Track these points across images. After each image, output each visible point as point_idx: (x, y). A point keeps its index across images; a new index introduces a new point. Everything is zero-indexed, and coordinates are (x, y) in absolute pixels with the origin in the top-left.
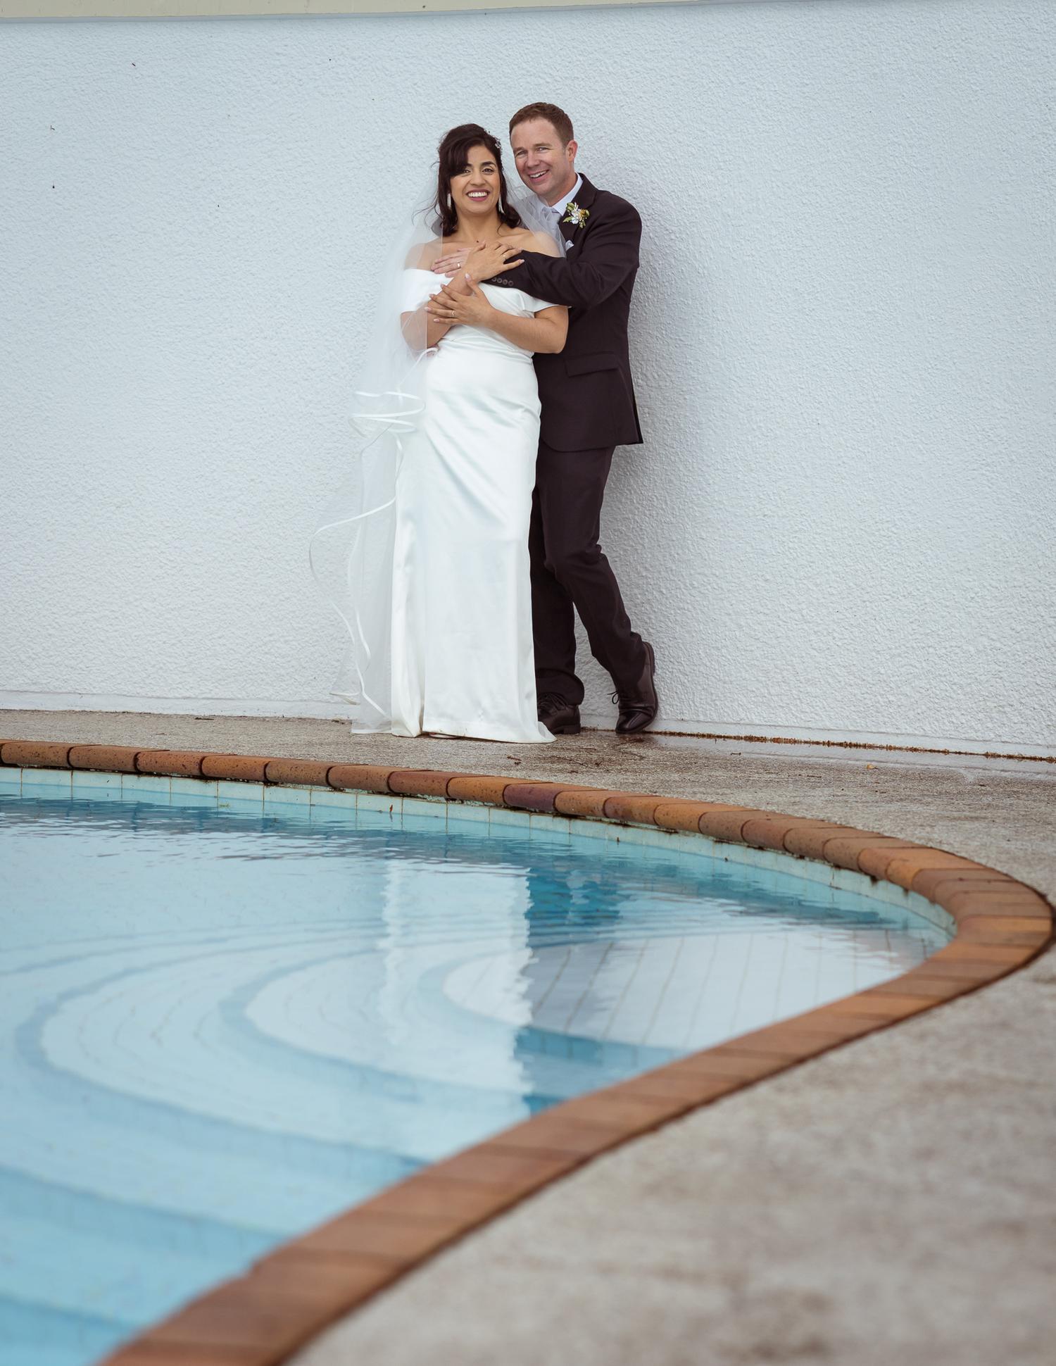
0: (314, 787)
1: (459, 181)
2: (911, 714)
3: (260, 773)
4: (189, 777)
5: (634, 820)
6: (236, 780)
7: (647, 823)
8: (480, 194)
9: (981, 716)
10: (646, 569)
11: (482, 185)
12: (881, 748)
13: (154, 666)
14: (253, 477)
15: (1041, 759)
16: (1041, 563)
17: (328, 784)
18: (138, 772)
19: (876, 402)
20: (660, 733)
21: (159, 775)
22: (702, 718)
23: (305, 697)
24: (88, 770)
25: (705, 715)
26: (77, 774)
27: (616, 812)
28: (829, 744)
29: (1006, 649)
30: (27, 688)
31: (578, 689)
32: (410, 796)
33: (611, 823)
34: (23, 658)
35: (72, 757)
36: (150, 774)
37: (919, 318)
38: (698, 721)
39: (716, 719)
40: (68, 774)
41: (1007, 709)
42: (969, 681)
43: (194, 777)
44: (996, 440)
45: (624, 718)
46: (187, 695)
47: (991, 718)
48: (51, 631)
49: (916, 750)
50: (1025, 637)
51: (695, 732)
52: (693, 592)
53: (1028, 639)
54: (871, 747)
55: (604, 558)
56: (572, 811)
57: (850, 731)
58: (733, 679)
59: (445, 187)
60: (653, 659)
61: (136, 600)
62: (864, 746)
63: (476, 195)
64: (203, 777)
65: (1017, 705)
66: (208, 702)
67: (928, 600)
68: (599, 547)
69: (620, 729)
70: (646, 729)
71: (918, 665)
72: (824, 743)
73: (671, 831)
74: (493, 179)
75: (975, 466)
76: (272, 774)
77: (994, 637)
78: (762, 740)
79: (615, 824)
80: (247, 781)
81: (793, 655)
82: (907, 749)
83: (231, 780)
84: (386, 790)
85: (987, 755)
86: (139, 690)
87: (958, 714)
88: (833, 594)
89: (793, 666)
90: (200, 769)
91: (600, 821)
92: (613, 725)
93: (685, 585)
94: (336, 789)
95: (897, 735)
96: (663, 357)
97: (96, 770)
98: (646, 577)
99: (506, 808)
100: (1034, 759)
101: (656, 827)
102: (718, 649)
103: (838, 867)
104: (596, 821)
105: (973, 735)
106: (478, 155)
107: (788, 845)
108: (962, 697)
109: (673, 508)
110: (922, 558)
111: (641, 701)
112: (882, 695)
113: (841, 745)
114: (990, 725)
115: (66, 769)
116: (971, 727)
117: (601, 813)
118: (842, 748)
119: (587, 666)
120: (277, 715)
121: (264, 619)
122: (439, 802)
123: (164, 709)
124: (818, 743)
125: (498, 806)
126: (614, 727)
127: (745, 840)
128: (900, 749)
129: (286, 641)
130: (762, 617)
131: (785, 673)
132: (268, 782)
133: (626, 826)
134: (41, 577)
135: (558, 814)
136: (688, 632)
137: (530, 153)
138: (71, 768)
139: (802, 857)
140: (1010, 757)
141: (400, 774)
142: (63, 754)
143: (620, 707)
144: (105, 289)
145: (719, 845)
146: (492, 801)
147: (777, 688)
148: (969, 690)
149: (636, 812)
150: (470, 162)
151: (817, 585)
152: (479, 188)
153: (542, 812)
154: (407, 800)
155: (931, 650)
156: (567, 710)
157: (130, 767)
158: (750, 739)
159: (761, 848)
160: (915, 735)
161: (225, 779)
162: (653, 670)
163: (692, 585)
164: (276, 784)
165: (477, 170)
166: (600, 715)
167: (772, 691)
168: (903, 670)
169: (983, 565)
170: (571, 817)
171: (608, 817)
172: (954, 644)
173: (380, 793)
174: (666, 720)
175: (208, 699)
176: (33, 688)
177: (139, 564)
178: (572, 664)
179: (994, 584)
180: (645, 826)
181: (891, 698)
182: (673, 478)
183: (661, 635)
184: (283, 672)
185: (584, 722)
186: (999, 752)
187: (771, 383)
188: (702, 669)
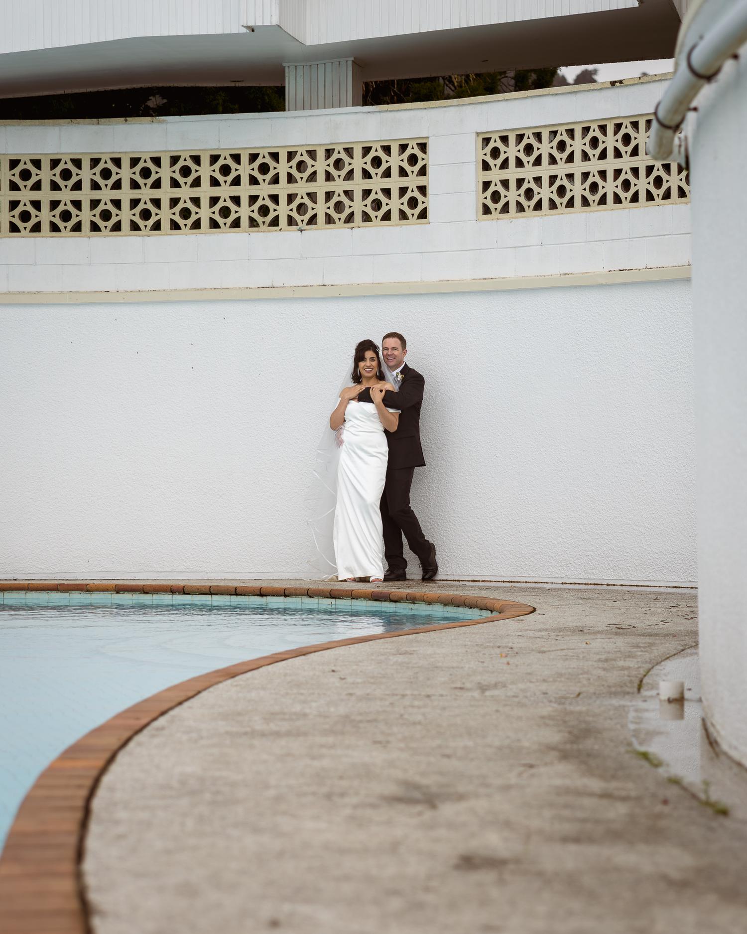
0: (303, 597)
1: (362, 364)
2: (534, 569)
3: (283, 592)
4: (256, 595)
5: (416, 601)
6: (274, 596)
7: (421, 601)
8: (369, 370)
9: (560, 568)
10: (432, 515)
11: (370, 366)
12: (523, 582)
13: (236, 560)
14: (275, 483)
15: (582, 584)
16: (580, 508)
17: (308, 595)
18: (237, 594)
19: (518, 448)
20: (439, 580)
21: (245, 595)
22: (455, 573)
23: (298, 571)
24: (217, 594)
25: (456, 572)
26: (213, 596)
27: (410, 598)
28: (504, 582)
29: (568, 542)
30: (184, 570)
31: (405, 563)
32: (338, 598)
33: (409, 603)
34: (183, 558)
35: (211, 590)
36: (241, 595)
37: (533, 415)
38: (453, 575)
39: (460, 574)
40: (210, 596)
41: (569, 565)
42: (555, 555)
43: (258, 595)
44: (562, 461)
45: (425, 574)
46: (250, 571)
47: (564, 569)
48: (194, 547)
49: (536, 583)
50: (575, 537)
51: (452, 579)
52: (450, 523)
53: (576, 538)
54: (519, 582)
55: (413, 511)
56: (396, 599)
57: (511, 576)
58: (466, 557)
59: (356, 366)
60: (435, 550)
61: (229, 534)
62: (517, 582)
63: (368, 370)
64: (261, 595)
65: (573, 564)
66: (258, 574)
67: (539, 524)
68: (410, 507)
69: (424, 579)
70: (433, 578)
71: (536, 549)
72: (502, 582)
73: (430, 603)
74: (375, 363)
75: (555, 472)
76: (287, 592)
77: (564, 537)
78: (478, 581)
79: (411, 603)
80: (278, 596)
81: (489, 547)
82: (533, 582)
83: (272, 596)
84: (330, 596)
85: (562, 583)
86: (231, 570)
87: (551, 568)
88: (504, 523)
89: (489, 552)
90: (260, 592)
91: (406, 602)
92: (420, 577)
93: (447, 521)
94: (311, 597)
95: (529, 577)
96: (436, 432)
97: (221, 594)
98: (432, 519)
99: (373, 600)
100: (580, 584)
101: (424, 603)
102: (460, 546)
103: (482, 609)
104: (404, 602)
105: (557, 576)
106: (369, 354)
107: (466, 604)
108: (552, 561)
109: (442, 491)
110: (536, 508)
111: (431, 566)
112: (523, 562)
113: (508, 582)
114: (563, 571)
115: (209, 594)
116: (556, 573)
117: (405, 599)
118: (509, 583)
119: (408, 554)
120: (287, 578)
121: (280, 540)
122: (348, 600)
123: (241, 577)
124: (499, 582)
125: (370, 600)
126: (421, 579)
127: (453, 604)
128: (530, 582)
129: (289, 548)
130: (477, 533)
131: (486, 555)
132: (286, 596)
133: (415, 603)
134: (190, 525)
135: (391, 601)
136: (449, 540)
137: (390, 350)
138: (211, 594)
139: (471, 608)
140: (571, 584)
141: (334, 590)
142: (208, 588)
143: (423, 569)
144: (214, 409)
145: (445, 607)
146: (368, 598)
147: (483, 561)
148: (555, 558)
149: (417, 598)
150: (366, 357)
151: (497, 519)
152: (369, 367)
153: (385, 601)
154: (337, 600)
155: (541, 543)
156: (401, 571)
157: (234, 593)
158: (473, 581)
159: (458, 607)
160: (536, 577)
161: (269, 595)
162: (435, 554)
163: (450, 521)
164: (289, 596)
165: (368, 360)
166: (415, 574)
167: (482, 562)
168: (530, 551)
169: (559, 510)
170: (395, 601)
171: (408, 600)
172: (549, 540)
173: (327, 598)
174: (441, 575)
175: (259, 572)
176: (187, 570)
177: (229, 519)
178: (402, 553)
179: (563, 517)
180: (421, 602)
181: (527, 563)
182: (441, 479)
183: (438, 541)
184: (288, 561)
185: (408, 577)
186: (567, 582)
187: (478, 441)
188: (454, 554)
